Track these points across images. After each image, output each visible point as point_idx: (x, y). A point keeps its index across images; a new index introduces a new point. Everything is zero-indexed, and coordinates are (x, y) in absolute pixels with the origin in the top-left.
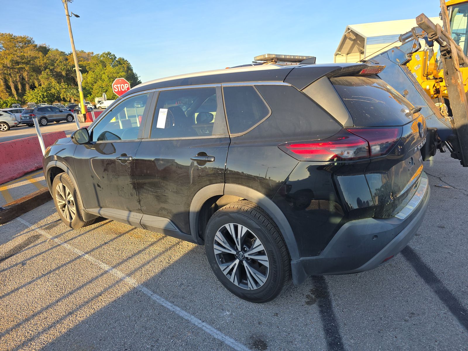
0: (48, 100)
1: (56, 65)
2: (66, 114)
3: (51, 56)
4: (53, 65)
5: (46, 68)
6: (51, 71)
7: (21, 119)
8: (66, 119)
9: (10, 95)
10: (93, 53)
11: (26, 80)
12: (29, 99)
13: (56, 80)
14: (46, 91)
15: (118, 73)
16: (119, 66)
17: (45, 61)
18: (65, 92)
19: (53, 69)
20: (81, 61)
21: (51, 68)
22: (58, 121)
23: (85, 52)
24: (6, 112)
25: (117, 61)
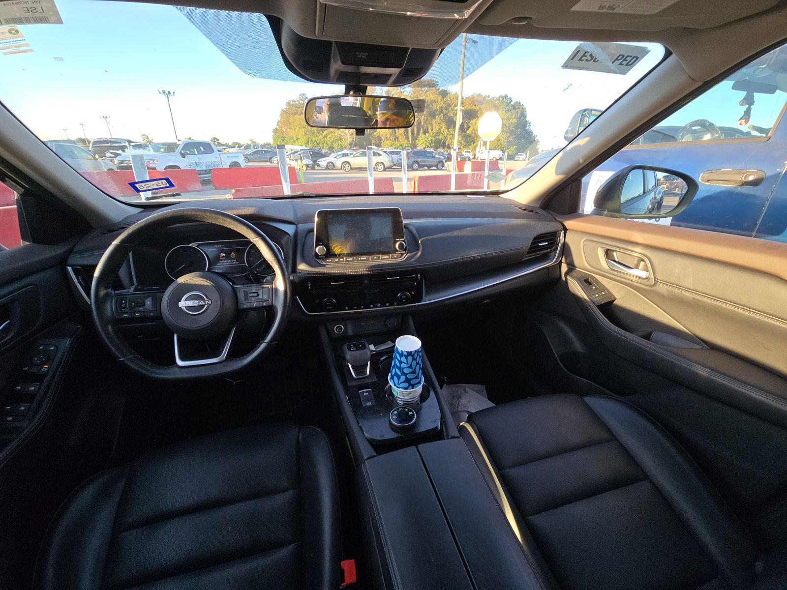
0: (435, 145)
1: (450, 109)
2: (438, 161)
3: (449, 99)
4: (447, 109)
5: (441, 112)
6: (445, 115)
7: (398, 161)
8: (436, 166)
9: (406, 139)
10: (489, 96)
11: (422, 124)
12: (420, 143)
13: (446, 125)
14: (435, 136)
15: (509, 120)
16: (513, 111)
17: (442, 105)
18: (451, 139)
19: (447, 113)
20: (475, 105)
21: (446, 112)
22: (429, 167)
23: (482, 96)
24: (385, 152)
25: (512, 106)
